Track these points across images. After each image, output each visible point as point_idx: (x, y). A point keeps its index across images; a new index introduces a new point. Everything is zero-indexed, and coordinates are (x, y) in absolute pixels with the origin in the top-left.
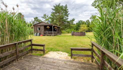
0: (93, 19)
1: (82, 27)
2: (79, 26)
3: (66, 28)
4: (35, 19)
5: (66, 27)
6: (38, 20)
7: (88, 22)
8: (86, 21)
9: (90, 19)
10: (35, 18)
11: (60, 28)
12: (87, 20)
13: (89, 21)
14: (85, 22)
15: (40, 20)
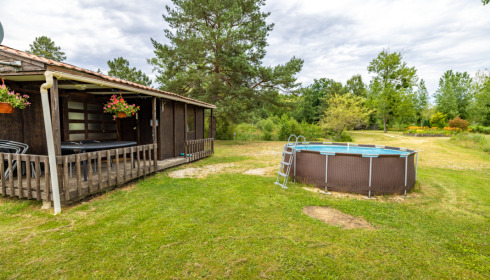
0: (382, 72)
1: (340, 109)
2: (318, 103)
3: (252, 113)
4: (111, 65)
5: (249, 108)
6: (127, 70)
7: (357, 87)
8: (348, 82)
9: (371, 69)
10: (112, 60)
11: (203, 108)
12: (354, 78)
13: (360, 80)
14: (344, 84)
15: (140, 72)
